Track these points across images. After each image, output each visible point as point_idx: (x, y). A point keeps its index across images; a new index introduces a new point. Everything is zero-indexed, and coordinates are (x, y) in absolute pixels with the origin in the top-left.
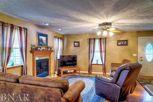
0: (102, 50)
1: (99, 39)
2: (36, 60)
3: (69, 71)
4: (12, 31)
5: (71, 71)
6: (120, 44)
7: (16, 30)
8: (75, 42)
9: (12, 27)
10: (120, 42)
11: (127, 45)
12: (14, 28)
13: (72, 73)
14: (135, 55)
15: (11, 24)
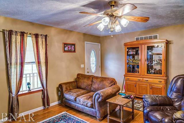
1: (34, 37)
6: (66, 49)
10: (67, 46)
11: (74, 51)
14: (82, 66)
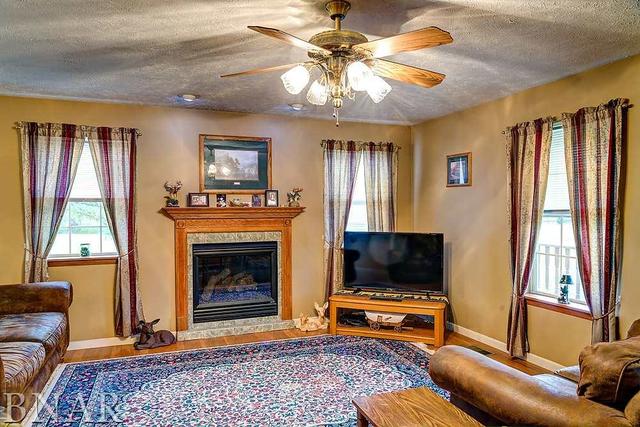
0: (592, 206)
1: (569, 124)
2: (194, 245)
3: (376, 315)
4: (68, 148)
5: (385, 316)
7: (86, 139)
8: (451, 159)
9: (69, 132)
12: (78, 134)
13: (390, 327)
15: (64, 125)
